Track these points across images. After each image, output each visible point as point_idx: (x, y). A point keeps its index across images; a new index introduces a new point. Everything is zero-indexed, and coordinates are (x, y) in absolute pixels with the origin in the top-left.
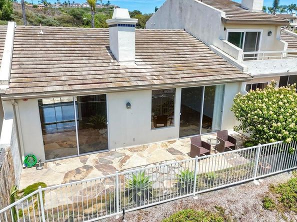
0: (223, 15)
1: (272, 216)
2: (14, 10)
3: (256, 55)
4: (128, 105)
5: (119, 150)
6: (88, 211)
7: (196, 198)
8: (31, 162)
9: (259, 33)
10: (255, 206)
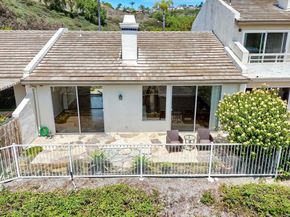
0: (238, 16)
1: (206, 211)
2: (108, 16)
3: (282, 57)
4: (120, 97)
5: (113, 134)
6: (55, 170)
7: (142, 179)
8: (44, 132)
9: (286, 34)
10: (193, 198)
